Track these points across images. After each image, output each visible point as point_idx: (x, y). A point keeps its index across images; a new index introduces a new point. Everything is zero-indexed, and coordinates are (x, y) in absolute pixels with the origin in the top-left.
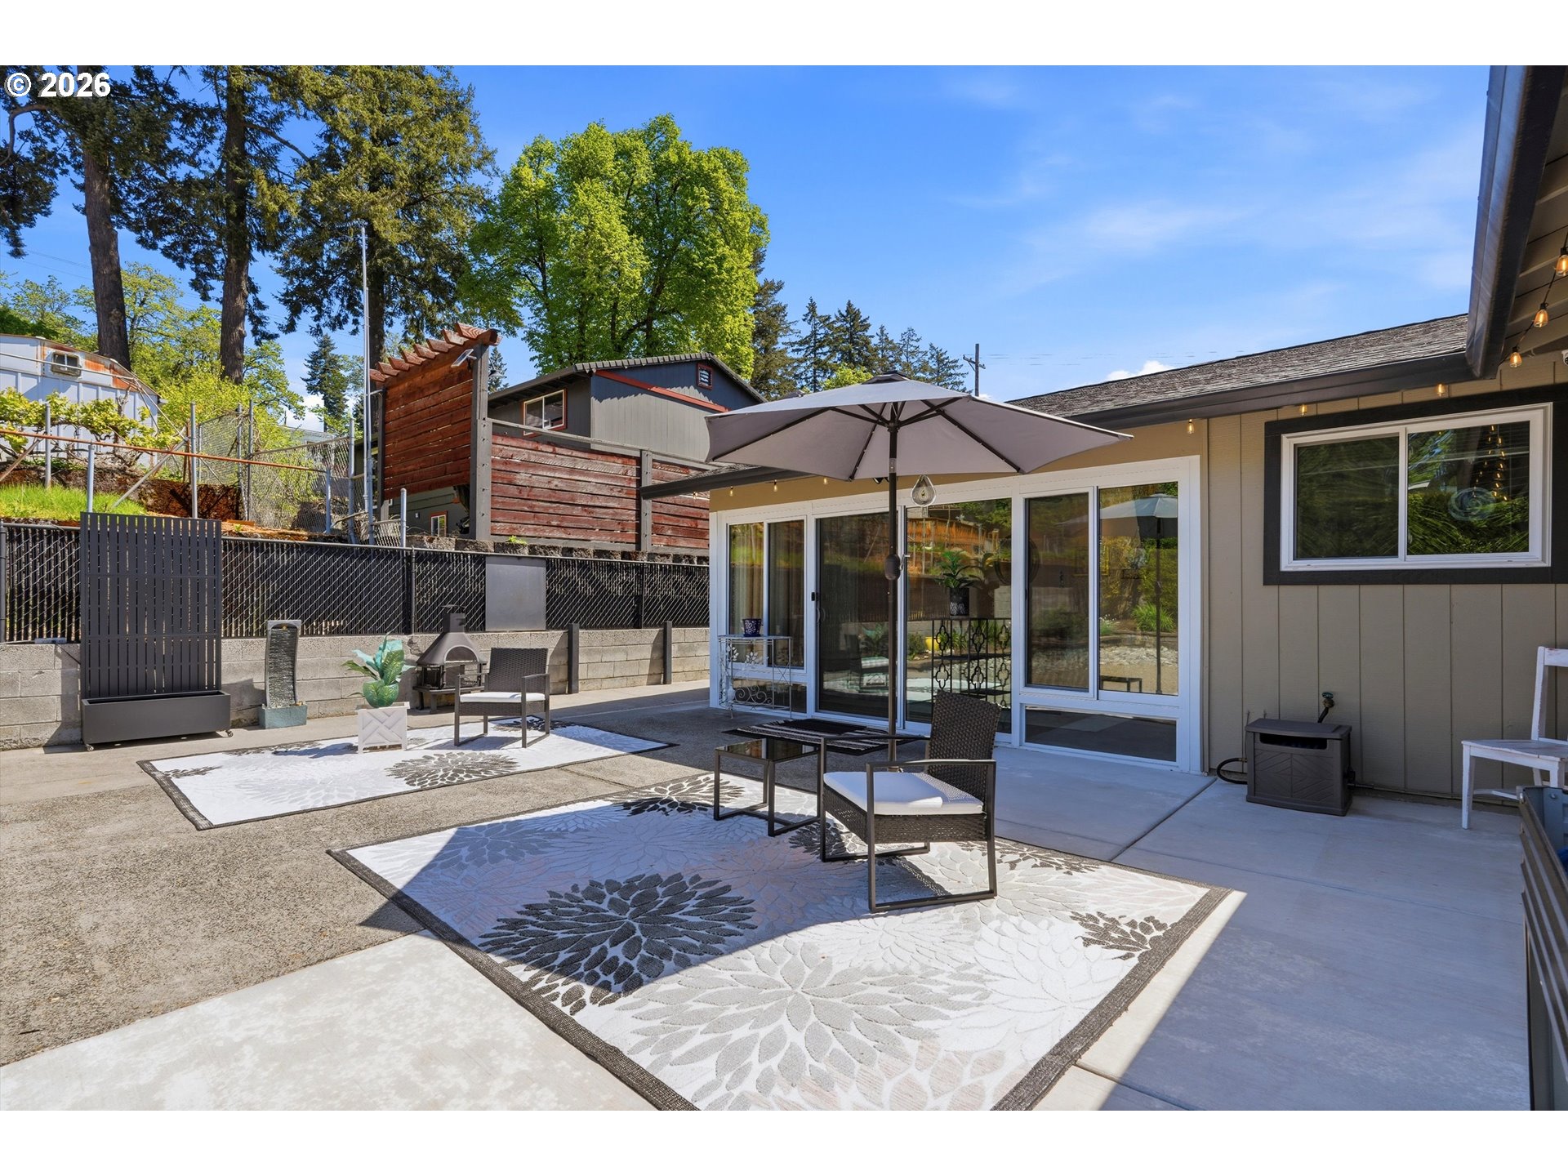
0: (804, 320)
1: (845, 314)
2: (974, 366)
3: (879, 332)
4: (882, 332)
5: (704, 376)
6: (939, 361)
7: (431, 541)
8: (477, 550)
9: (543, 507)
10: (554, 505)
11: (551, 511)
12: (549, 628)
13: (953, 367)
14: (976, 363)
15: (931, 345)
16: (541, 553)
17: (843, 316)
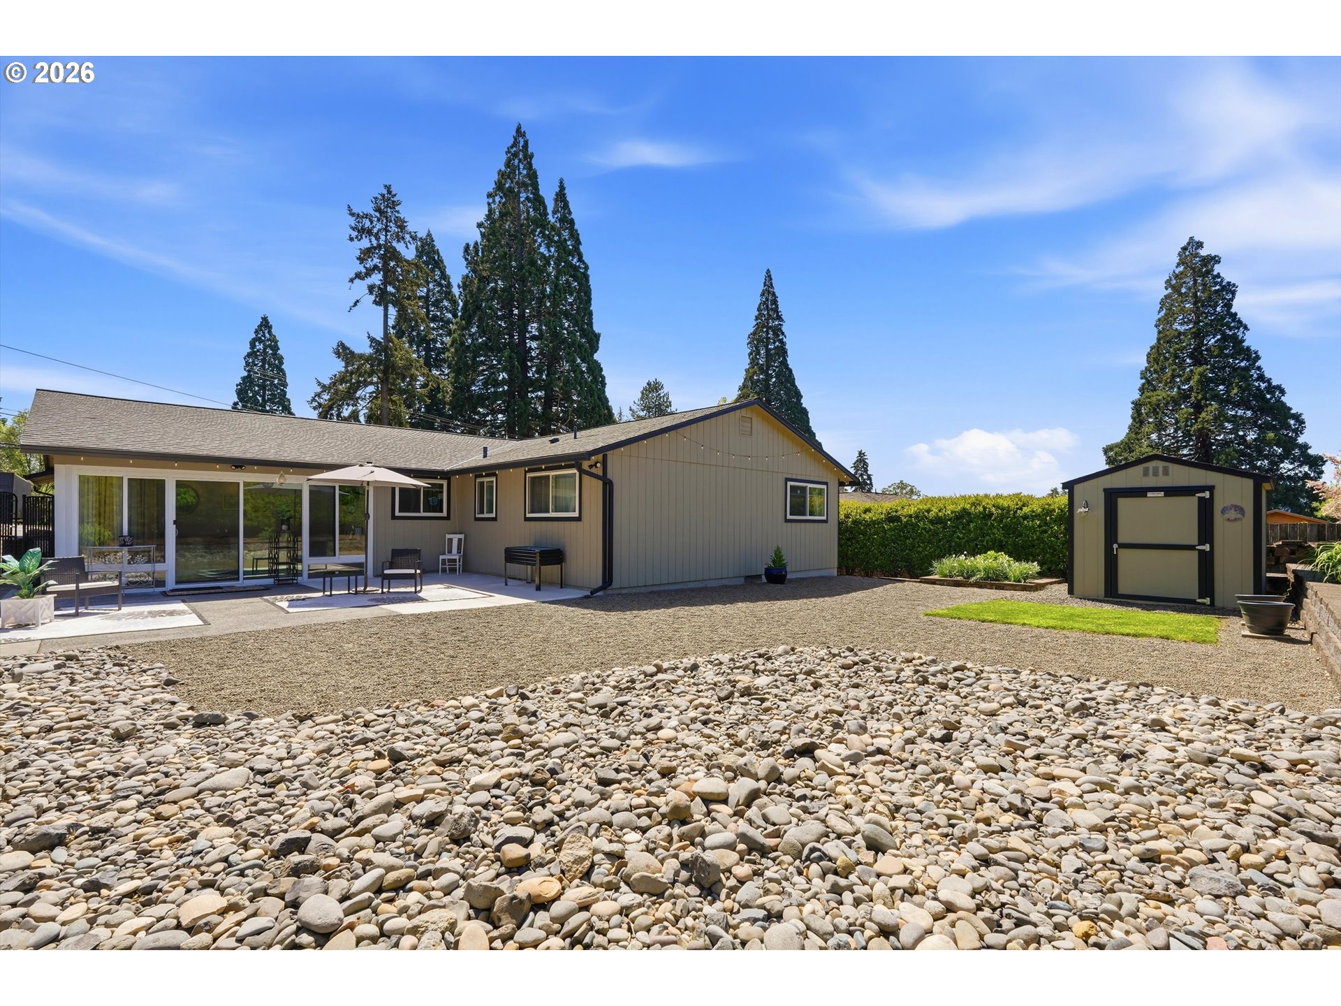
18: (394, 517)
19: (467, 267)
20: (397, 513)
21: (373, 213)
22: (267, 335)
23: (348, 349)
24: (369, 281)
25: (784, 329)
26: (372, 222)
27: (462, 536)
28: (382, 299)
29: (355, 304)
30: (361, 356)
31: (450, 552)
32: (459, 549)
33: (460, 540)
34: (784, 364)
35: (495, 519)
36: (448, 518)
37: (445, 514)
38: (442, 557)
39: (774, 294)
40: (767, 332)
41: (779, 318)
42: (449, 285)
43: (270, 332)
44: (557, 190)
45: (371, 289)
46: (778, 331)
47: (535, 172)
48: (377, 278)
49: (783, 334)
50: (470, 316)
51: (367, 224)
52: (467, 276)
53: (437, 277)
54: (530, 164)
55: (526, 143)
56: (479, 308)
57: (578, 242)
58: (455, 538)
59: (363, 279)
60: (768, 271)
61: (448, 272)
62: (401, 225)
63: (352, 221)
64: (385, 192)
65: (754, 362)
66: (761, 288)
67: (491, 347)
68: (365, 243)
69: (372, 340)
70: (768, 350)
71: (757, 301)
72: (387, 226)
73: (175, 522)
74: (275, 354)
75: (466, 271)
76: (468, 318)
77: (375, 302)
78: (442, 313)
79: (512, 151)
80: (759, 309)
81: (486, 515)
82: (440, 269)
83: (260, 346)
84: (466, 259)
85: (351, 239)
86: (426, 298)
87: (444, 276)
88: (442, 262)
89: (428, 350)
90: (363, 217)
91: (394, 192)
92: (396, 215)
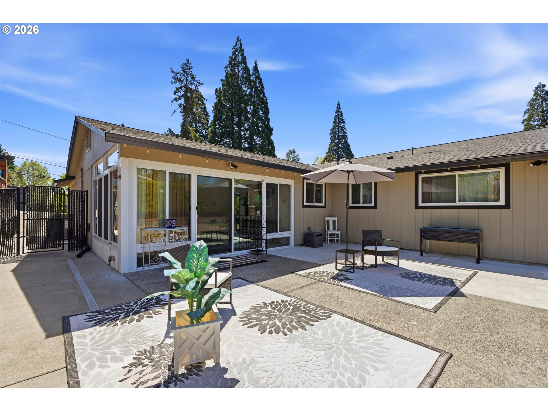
19: (216, 99)
21: (181, 72)
23: (172, 132)
24: (179, 102)
25: (345, 127)
26: (181, 76)
27: (336, 219)
28: (184, 110)
29: (174, 112)
34: (346, 142)
36: (325, 207)
39: (341, 112)
40: (338, 129)
41: (344, 122)
44: (254, 65)
45: (180, 105)
46: (343, 128)
47: (245, 57)
48: (182, 101)
49: (345, 129)
51: (179, 76)
52: (216, 103)
54: (243, 54)
55: (241, 44)
57: (263, 87)
58: (331, 219)
59: (177, 101)
60: (339, 102)
62: (193, 77)
63: (172, 75)
64: (186, 62)
65: (333, 141)
66: (336, 110)
68: (178, 85)
70: (338, 136)
71: (334, 115)
72: (187, 78)
73: (197, 208)
77: (182, 112)
79: (235, 48)
80: (335, 119)
81: (362, 205)
84: (216, 95)
85: (172, 83)
90: (177, 73)
91: (190, 63)
92: (191, 72)
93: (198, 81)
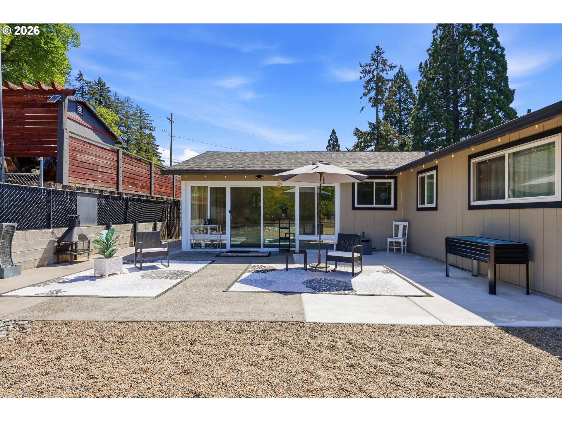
0: (76, 80)
1: (98, 83)
2: (170, 121)
3: (114, 94)
4: (116, 95)
5: (80, 108)
6: (141, 113)
7: (54, 185)
8: (71, 190)
9: (85, 171)
10: (90, 170)
11: (89, 173)
12: (99, 224)
13: (147, 117)
14: (171, 120)
15: (137, 105)
16: (93, 192)
17: (96, 83)
18: (354, 208)
19: (421, 76)
20: (356, 205)
21: (371, 62)
22: (334, 137)
23: (360, 130)
24: (369, 96)
26: (370, 67)
27: (407, 223)
28: (376, 103)
29: (363, 109)
30: (365, 133)
31: (397, 235)
32: (404, 233)
33: (404, 227)
35: (435, 209)
36: (395, 209)
37: (392, 205)
38: (389, 240)
42: (411, 90)
43: (335, 136)
45: (370, 99)
48: (373, 94)
50: (423, 101)
51: (368, 68)
52: (421, 81)
53: (405, 88)
56: (427, 96)
58: (401, 224)
59: (366, 96)
61: (411, 83)
62: (384, 63)
63: (361, 69)
64: (376, 49)
67: (435, 116)
68: (368, 77)
69: (371, 124)
72: (377, 66)
73: (230, 212)
74: (337, 144)
75: (420, 78)
76: (422, 104)
77: (373, 106)
78: (407, 106)
81: (427, 205)
82: (406, 83)
83: (331, 142)
84: (420, 71)
85: (361, 78)
86: (399, 101)
87: (409, 86)
88: (407, 79)
89: (400, 126)
90: (366, 66)
91: (380, 48)
92: (382, 59)
93: (390, 65)
